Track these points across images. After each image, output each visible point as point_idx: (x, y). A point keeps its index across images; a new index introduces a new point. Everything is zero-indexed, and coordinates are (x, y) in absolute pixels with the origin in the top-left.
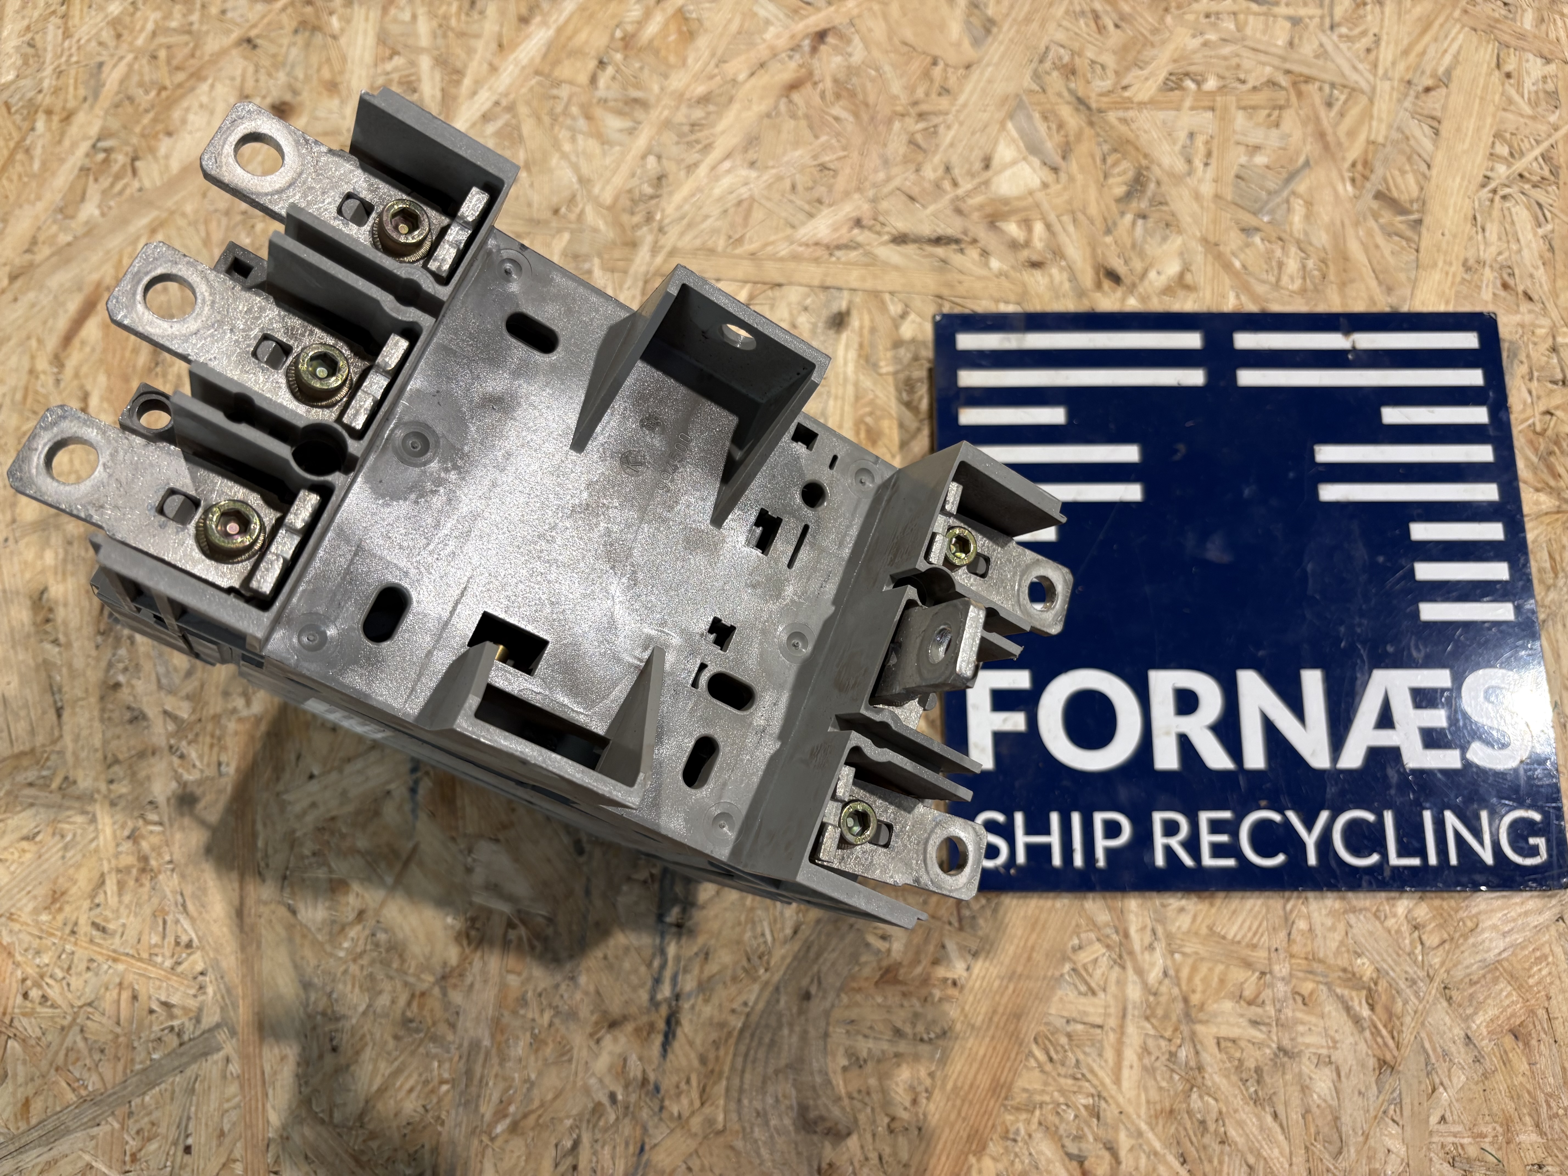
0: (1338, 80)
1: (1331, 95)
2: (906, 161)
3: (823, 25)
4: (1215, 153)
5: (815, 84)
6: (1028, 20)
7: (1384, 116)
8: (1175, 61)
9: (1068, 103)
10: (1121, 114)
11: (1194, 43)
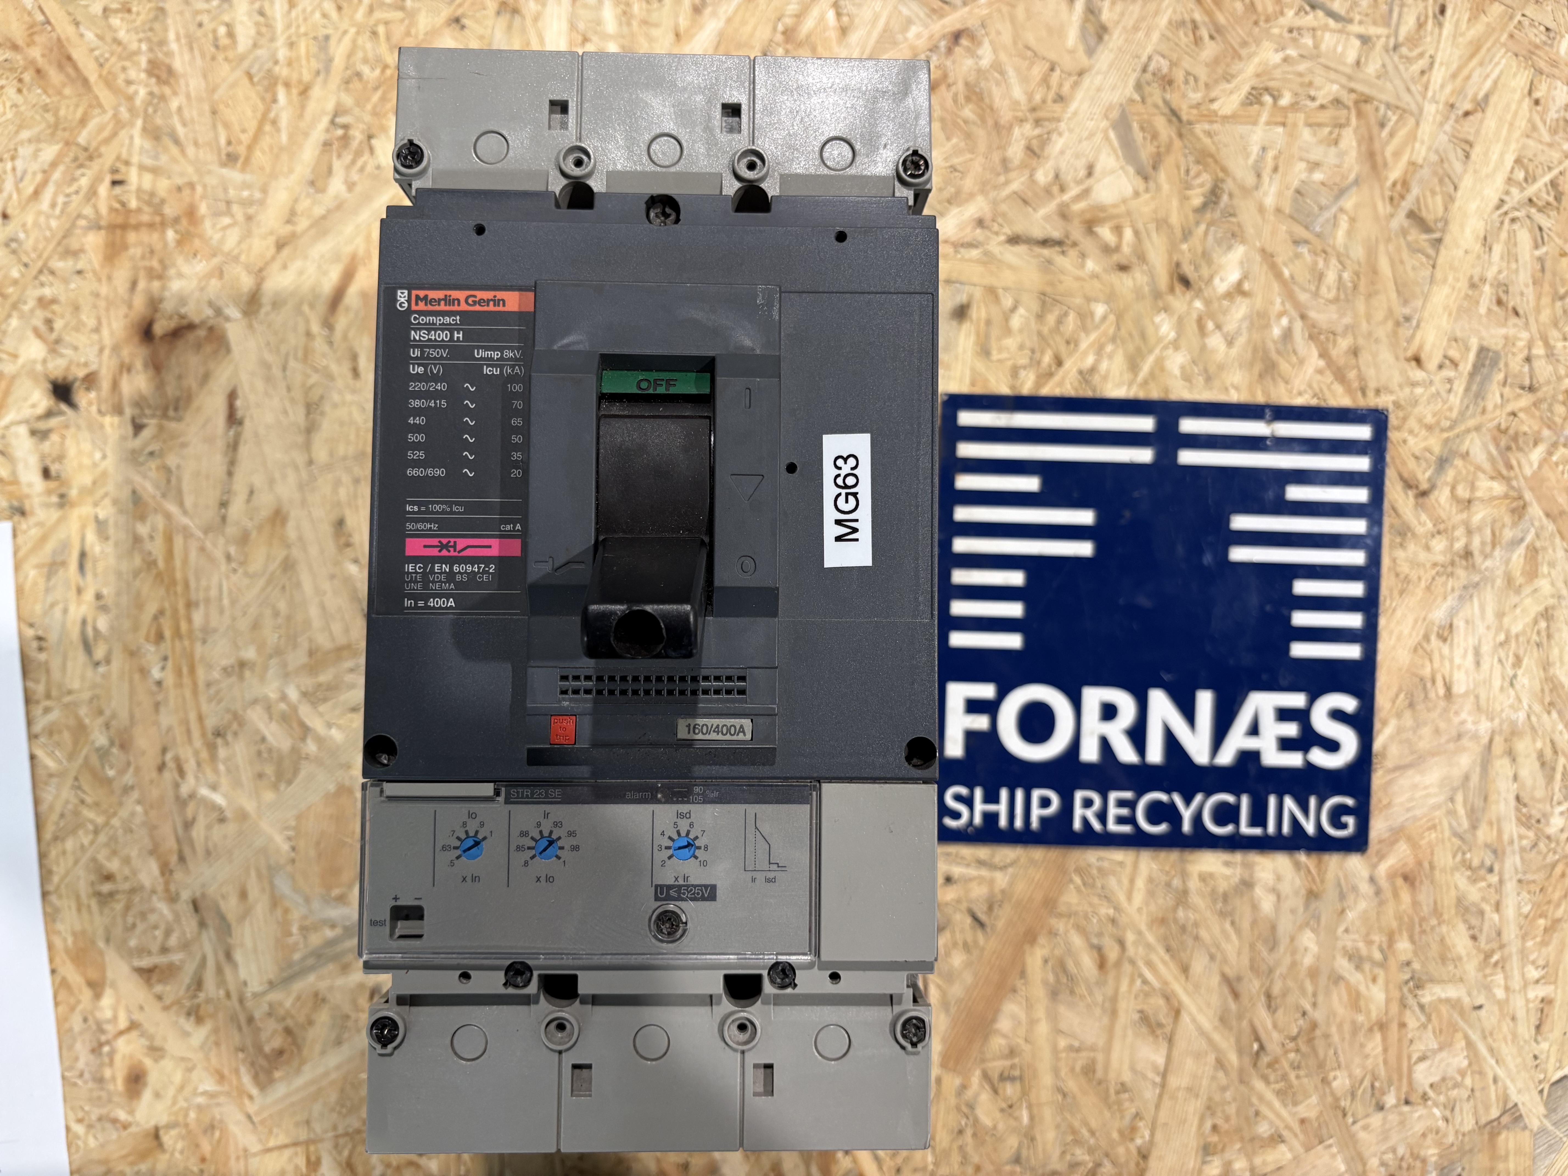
0: (1393, 101)
1: (1385, 115)
2: (1023, 166)
3: (958, 26)
4: (1281, 169)
5: (949, 86)
6: (1136, 28)
7: (1426, 138)
8: (1258, 75)
9: (1164, 114)
10: (1207, 127)
11: (1277, 58)
